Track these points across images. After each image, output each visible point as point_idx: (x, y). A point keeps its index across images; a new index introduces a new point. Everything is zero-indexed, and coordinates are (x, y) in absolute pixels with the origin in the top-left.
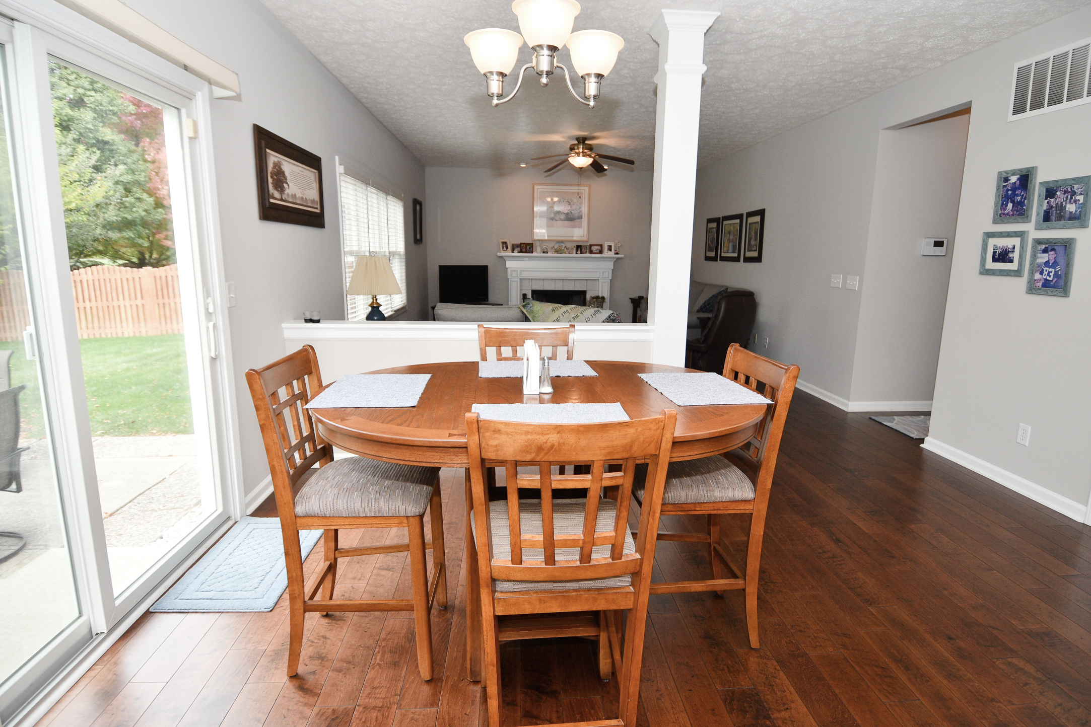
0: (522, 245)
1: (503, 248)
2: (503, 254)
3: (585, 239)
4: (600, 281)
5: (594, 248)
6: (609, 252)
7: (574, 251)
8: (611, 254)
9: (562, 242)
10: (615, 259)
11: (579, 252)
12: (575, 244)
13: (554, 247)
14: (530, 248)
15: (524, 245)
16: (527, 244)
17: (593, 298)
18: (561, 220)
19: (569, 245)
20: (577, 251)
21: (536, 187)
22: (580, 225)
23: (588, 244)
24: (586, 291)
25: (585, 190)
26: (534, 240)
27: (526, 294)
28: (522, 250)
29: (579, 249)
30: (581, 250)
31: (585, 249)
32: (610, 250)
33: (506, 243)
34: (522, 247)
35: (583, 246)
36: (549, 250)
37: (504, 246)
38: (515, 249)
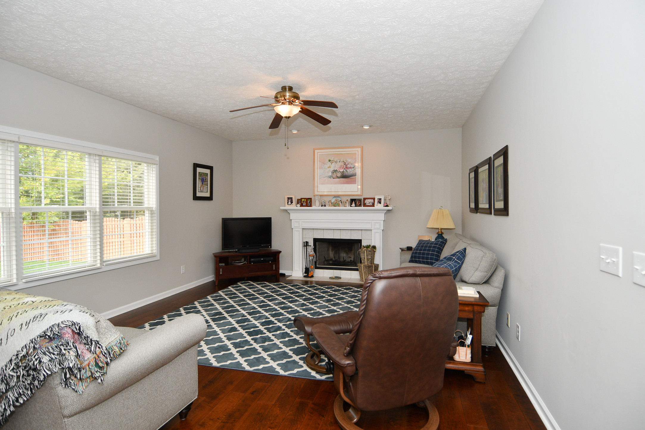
0: (303, 200)
1: (288, 203)
2: (287, 207)
3: (359, 193)
4: (373, 232)
5: (367, 202)
6: (379, 204)
7: (349, 205)
8: (381, 206)
9: (338, 196)
10: (386, 211)
11: (353, 205)
13: (330, 201)
14: (309, 203)
15: (305, 200)
16: (307, 199)
17: (368, 247)
18: (338, 177)
19: (344, 199)
21: (316, 151)
22: (354, 182)
23: (362, 198)
24: (361, 240)
25: (358, 151)
26: (314, 195)
27: (308, 242)
28: (303, 204)
29: (354, 202)
30: (355, 203)
31: (359, 202)
32: (380, 203)
33: (291, 198)
34: (303, 201)
35: (357, 200)
36: (327, 203)
37: (289, 200)
38: (298, 203)
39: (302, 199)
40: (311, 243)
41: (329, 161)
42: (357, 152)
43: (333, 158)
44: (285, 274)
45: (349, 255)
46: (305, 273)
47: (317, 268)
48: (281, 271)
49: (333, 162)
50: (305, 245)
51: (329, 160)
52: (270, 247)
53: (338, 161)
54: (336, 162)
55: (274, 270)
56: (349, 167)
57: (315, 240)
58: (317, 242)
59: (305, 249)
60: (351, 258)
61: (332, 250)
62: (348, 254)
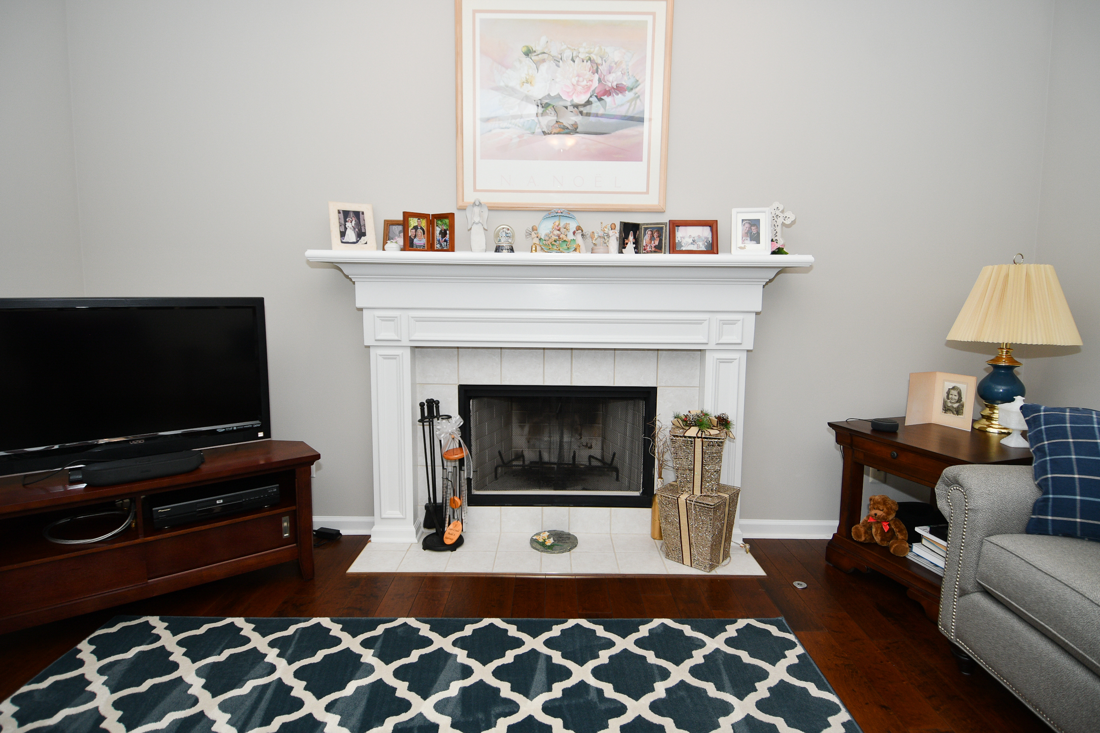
0: (413, 222)
1: (343, 234)
2: (341, 252)
3: (652, 200)
4: (710, 358)
5: (685, 233)
6: (751, 245)
7: (614, 243)
8: (757, 254)
9: (568, 213)
10: (771, 273)
11: (630, 246)
12: (618, 219)
14: (443, 234)
15: (424, 223)
16: (433, 219)
17: (687, 422)
18: (562, 129)
19: (593, 223)
20: (622, 246)
21: (468, 7)
22: (631, 153)
23: (664, 219)
24: (655, 389)
25: (654, 14)
26: (461, 204)
27: (437, 403)
28: (416, 241)
29: (631, 238)
30: (637, 243)
31: (652, 238)
32: (756, 238)
33: (357, 214)
34: (416, 228)
35: (646, 229)
36: (519, 240)
37: (348, 225)
38: (387, 237)
39: (407, 215)
40: (450, 405)
41: (528, 53)
42: (649, 19)
43: (543, 39)
44: (338, 533)
45: (585, 440)
46: (427, 525)
47: (475, 501)
48: (320, 521)
49: (544, 61)
50: (426, 414)
51: (525, 49)
52: (261, 434)
53: (568, 54)
54: (557, 61)
55: (287, 541)
56: (614, 85)
57: (467, 393)
58: (474, 398)
59: (427, 428)
60: (591, 447)
61: (522, 422)
62: (580, 435)
